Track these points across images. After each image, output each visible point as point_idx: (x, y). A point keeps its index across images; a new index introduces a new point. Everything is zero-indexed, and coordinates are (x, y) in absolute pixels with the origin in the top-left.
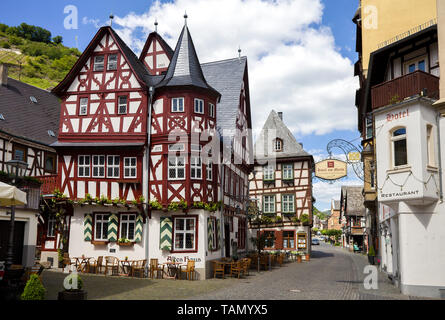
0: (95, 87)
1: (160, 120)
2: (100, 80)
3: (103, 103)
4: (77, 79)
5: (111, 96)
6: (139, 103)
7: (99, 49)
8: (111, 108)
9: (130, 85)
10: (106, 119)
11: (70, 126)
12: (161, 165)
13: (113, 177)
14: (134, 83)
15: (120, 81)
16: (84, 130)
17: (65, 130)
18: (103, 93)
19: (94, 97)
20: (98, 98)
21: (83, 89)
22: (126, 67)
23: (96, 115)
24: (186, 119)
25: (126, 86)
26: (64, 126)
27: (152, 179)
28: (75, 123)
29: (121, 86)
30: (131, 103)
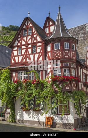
0: (24, 43)
1: (50, 54)
2: (25, 40)
3: (27, 49)
4: (17, 40)
5: (30, 46)
6: (41, 47)
7: (25, 27)
8: (30, 51)
9: (37, 40)
10: (28, 56)
11: (14, 60)
14: (39, 39)
15: (33, 39)
16: (20, 61)
17: (13, 62)
18: (27, 45)
19: (24, 47)
20: (25, 47)
21: (19, 44)
22: (35, 33)
23: (24, 54)
24: (61, 52)
25: (35, 41)
26: (13, 60)
28: (16, 58)
29: (34, 41)
30: (38, 48)
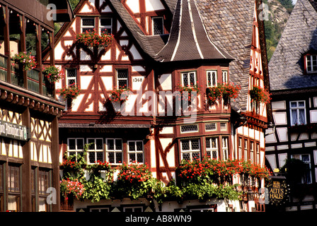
0: (85, 57)
2: (91, 48)
5: (108, 69)
7: (86, 9)
8: (108, 82)
10: (102, 96)
12: (172, 150)
13: (115, 164)
16: (75, 109)
19: (84, 68)
20: (90, 70)
21: (69, 58)
22: (124, 34)
23: (89, 90)
25: (126, 58)
27: (162, 165)
29: (120, 57)
30: (133, 78)
